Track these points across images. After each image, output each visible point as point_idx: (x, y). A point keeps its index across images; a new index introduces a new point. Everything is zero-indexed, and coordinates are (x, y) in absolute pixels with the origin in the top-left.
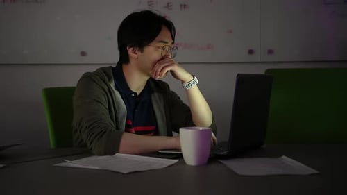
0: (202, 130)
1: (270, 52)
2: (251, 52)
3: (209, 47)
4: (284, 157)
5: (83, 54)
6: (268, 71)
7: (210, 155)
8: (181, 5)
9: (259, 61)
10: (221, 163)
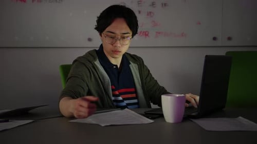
0: (179, 97)
1: (229, 39)
2: (215, 39)
3: (183, 35)
4: (240, 117)
5: (90, 40)
6: (227, 53)
7: (184, 115)
8: (162, 4)
9: (221, 45)
10: (192, 121)
